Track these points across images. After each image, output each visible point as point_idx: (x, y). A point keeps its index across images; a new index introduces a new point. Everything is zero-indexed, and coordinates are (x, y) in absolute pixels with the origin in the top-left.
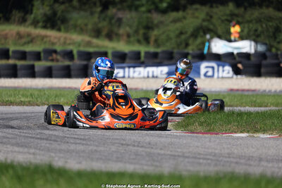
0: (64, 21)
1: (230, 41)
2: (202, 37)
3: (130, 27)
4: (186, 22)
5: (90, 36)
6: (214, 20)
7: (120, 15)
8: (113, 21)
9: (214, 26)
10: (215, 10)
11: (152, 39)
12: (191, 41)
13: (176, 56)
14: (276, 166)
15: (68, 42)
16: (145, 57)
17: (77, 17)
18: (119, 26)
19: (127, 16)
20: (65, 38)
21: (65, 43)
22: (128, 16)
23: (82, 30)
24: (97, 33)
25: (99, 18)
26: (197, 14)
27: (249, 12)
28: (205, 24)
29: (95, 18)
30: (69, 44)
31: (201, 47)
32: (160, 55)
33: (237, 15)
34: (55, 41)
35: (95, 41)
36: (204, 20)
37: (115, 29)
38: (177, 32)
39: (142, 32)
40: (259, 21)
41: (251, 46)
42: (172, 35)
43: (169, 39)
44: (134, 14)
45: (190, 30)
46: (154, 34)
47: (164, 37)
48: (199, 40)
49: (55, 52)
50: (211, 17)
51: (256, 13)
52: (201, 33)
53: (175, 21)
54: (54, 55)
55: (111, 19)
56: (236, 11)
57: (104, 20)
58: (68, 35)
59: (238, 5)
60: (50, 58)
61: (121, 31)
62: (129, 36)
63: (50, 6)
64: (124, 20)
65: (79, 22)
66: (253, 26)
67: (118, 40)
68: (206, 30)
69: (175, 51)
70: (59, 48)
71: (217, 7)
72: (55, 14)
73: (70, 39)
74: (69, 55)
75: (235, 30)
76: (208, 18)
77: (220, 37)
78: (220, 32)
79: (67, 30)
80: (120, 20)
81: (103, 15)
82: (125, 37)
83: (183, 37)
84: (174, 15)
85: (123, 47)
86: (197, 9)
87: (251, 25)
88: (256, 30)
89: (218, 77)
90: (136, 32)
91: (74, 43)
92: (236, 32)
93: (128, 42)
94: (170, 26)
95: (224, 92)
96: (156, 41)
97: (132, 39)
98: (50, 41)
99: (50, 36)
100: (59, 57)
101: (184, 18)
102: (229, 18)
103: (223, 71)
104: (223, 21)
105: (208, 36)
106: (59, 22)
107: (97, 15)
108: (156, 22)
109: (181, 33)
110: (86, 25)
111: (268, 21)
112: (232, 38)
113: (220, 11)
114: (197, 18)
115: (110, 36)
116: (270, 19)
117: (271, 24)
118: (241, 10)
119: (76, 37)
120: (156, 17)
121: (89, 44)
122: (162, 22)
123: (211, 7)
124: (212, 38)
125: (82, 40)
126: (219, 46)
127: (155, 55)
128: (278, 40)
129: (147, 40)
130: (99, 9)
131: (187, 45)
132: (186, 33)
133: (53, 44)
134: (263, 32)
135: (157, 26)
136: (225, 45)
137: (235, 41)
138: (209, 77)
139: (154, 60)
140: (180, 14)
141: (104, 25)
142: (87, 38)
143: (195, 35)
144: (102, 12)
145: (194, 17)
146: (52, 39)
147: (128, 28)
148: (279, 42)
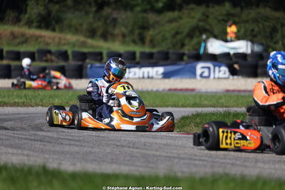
0: (59, 21)
1: (226, 41)
2: (198, 37)
3: (126, 27)
4: (182, 22)
5: (85, 36)
6: (210, 20)
7: (115, 15)
8: (108, 21)
9: (211, 25)
10: (211, 10)
11: (148, 39)
12: (186, 41)
13: (172, 56)
14: (273, 167)
15: (63, 42)
16: (141, 57)
17: (72, 17)
18: (114, 26)
20: (60, 39)
21: (59, 43)
22: (124, 16)
23: (76, 30)
24: (92, 33)
25: (94, 18)
26: (193, 14)
27: (246, 12)
28: (201, 24)
29: (90, 18)
30: (64, 45)
31: (197, 47)
32: (155, 56)
33: (233, 15)
34: (50, 41)
35: (90, 41)
36: (200, 20)
37: (110, 29)
38: (173, 32)
39: (137, 32)
40: (256, 21)
41: (247, 46)
42: (168, 35)
43: (164, 39)
44: (129, 14)
45: (186, 30)
46: (150, 33)
47: (159, 37)
48: (195, 41)
49: (50, 52)
50: (207, 17)
51: (252, 13)
52: (197, 33)
53: (171, 21)
54: (49, 56)
55: (106, 19)
56: (233, 11)
57: (99, 20)
58: (62, 35)
59: (235, 5)
61: (117, 31)
62: (124, 36)
63: (45, 6)
64: (120, 20)
65: (74, 22)
66: (250, 26)
67: (114, 41)
68: (203, 30)
69: (171, 51)
70: (53, 48)
71: (213, 7)
72: (49, 13)
73: (65, 39)
74: (64, 55)
75: (232, 29)
76: (204, 18)
77: (216, 37)
78: (216, 32)
79: (62, 31)
80: (115, 20)
82: (120, 38)
83: (179, 37)
84: (170, 15)
85: (118, 47)
86: (192, 9)
87: (247, 25)
88: (253, 30)
89: (214, 78)
90: (132, 32)
91: (68, 44)
92: (233, 32)
93: (124, 43)
94: (166, 26)
95: (220, 93)
96: (152, 41)
97: (127, 39)
98: (44, 41)
99: (44, 37)
100: (53, 58)
101: (180, 18)
102: (226, 18)
103: (220, 71)
104: (219, 21)
105: (204, 37)
106: (53, 22)
108: (151, 22)
109: (177, 33)
110: (81, 25)
111: (265, 21)
112: (229, 38)
113: (217, 11)
114: (193, 18)
115: (105, 37)
116: (267, 19)
117: (267, 24)
118: (238, 10)
119: (71, 37)
120: (152, 17)
121: (84, 44)
122: (157, 22)
123: (208, 6)
124: (208, 38)
125: (77, 40)
126: (215, 47)
127: (151, 56)
128: (274, 40)
129: (142, 40)
130: (94, 9)
131: (183, 45)
132: (182, 33)
133: (48, 44)
134: (259, 32)
135: (153, 26)
136: (221, 46)
137: (231, 41)
138: (205, 77)
139: (150, 60)
140: (176, 14)
141: (98, 24)
142: (82, 38)
143: (190, 35)
144: (97, 11)
145: (191, 17)
146: (46, 39)
147: (123, 29)
148: (276, 43)
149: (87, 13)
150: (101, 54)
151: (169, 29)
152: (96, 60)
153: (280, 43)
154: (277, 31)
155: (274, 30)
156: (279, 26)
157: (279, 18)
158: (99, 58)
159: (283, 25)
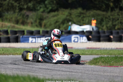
3: (33, 19)
4: (59, 17)
5: (14, 23)
6: (73, 16)
7: (28, 13)
8: (24, 16)
9: (72, 18)
11: (43, 25)
12: (61, 26)
15: (4, 26)
17: (8, 15)
18: (27, 19)
19: (31, 14)
20: (2, 25)
21: (2, 27)
23: (10, 21)
24: (17, 22)
25: (18, 15)
26: (64, 13)
27: (88, 12)
28: (68, 17)
30: (4, 27)
33: (83, 13)
35: (16, 26)
36: (67, 16)
37: (25, 20)
38: (55, 21)
39: (38, 21)
42: (52, 23)
43: (51, 25)
44: (34, 13)
45: (61, 21)
46: (44, 22)
47: (48, 24)
48: (65, 25)
50: (71, 14)
52: (66, 22)
53: (54, 16)
56: (82, 11)
58: (4, 23)
59: (83, 9)
61: (29, 21)
62: (32, 23)
64: (30, 16)
65: (8, 17)
67: (27, 25)
68: (69, 21)
70: (1, 29)
71: (73, 10)
73: (5, 25)
76: (69, 15)
77: (75, 23)
78: (75, 21)
79: (3, 21)
80: (28, 16)
81: (20, 14)
82: (30, 24)
83: (58, 24)
84: (53, 14)
86: (64, 11)
87: (89, 18)
90: (36, 21)
91: (6, 27)
94: (52, 18)
96: (45, 25)
97: (33, 25)
100: (1, 33)
101: (58, 15)
102: (79, 15)
103: (83, 39)
104: (76, 16)
105: (70, 23)
107: (17, 14)
108: (44, 17)
109: (57, 22)
110: (12, 18)
114: (64, 14)
115: (23, 23)
116: (98, 15)
117: (99, 17)
118: (85, 11)
120: (45, 15)
121: (13, 27)
122: (47, 17)
123: (71, 10)
124: (72, 24)
126: (75, 28)
129: (40, 25)
130: (17, 11)
132: (59, 22)
135: (45, 18)
136: (78, 28)
139: (47, 34)
140: (56, 13)
141: (19, 18)
142: (12, 24)
143: (63, 23)
144: (19, 12)
147: (31, 20)
148: (103, 26)
149: (14, 12)
150: (23, 31)
151: (53, 20)
152: (21, 34)
153: (105, 27)
154: (103, 21)
155: (102, 20)
156: (104, 18)
157: (104, 15)
158: (23, 33)
159: (106, 18)
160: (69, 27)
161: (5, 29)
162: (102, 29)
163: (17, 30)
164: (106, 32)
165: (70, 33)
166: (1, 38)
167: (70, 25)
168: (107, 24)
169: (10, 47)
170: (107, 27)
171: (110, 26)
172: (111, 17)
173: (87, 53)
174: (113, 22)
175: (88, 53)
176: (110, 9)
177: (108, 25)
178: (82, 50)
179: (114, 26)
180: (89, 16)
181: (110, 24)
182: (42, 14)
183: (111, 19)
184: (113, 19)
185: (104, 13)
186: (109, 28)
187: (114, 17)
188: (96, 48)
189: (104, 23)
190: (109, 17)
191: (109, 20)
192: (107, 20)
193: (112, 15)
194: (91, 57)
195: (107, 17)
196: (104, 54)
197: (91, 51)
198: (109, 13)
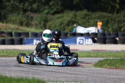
0: (5, 18)
1: (86, 27)
3: (37, 20)
4: (64, 18)
5: (18, 25)
6: (78, 18)
7: (32, 15)
8: (29, 18)
9: (78, 20)
11: (48, 26)
12: (66, 27)
15: (8, 28)
17: (12, 17)
18: (32, 21)
19: (35, 16)
20: (6, 26)
21: (6, 28)
23: (14, 22)
24: (21, 24)
25: (22, 16)
26: (69, 15)
28: (73, 19)
30: (8, 29)
31: (71, 30)
33: (88, 15)
34: (2, 27)
35: (20, 27)
36: (72, 18)
37: (30, 22)
38: (60, 23)
39: (42, 23)
40: (99, 18)
41: (96, 30)
42: (57, 25)
43: (55, 26)
44: (39, 15)
45: (66, 22)
46: (49, 24)
47: (53, 26)
48: (70, 27)
49: (4, 32)
50: (76, 16)
52: (71, 24)
53: (58, 18)
54: (3, 34)
56: (88, 13)
58: (8, 25)
60: (1, 35)
61: (33, 23)
62: (36, 25)
64: (34, 18)
65: (12, 19)
67: (32, 27)
68: (74, 23)
73: (9, 27)
76: (74, 16)
77: (80, 25)
78: (80, 23)
79: (7, 23)
80: (32, 18)
81: (24, 15)
82: (35, 26)
83: (62, 26)
84: (57, 15)
86: (69, 13)
87: (95, 20)
90: (40, 23)
91: (10, 29)
93: (36, 28)
94: (56, 20)
96: (50, 27)
97: (38, 26)
100: (5, 35)
101: (63, 17)
102: (84, 16)
103: (88, 41)
104: (82, 18)
105: (75, 25)
106: (3, 19)
107: (21, 15)
108: (49, 18)
109: (62, 24)
110: (16, 20)
114: (69, 16)
115: (28, 25)
116: (104, 17)
117: (104, 19)
118: (90, 12)
120: (50, 17)
121: (18, 29)
122: (52, 19)
123: (76, 11)
124: (77, 26)
125: (15, 27)
126: (80, 30)
128: (108, 27)
129: (45, 27)
130: (21, 12)
131: (64, 29)
132: (64, 23)
133: (1, 29)
135: (50, 20)
136: (83, 29)
138: (81, 44)
140: (61, 15)
141: (24, 19)
143: (68, 25)
145: (68, 16)
147: (36, 22)
148: (108, 28)
149: (18, 14)
150: (28, 33)
151: (58, 22)
152: (26, 36)
153: (110, 29)
155: (108, 22)
156: (110, 20)
157: (109, 17)
158: (27, 35)
159: (112, 20)
160: (74, 29)
161: (10, 31)
162: (108, 31)
163: (21, 32)
164: (112, 34)
165: (75, 35)
166: (5, 40)
167: (75, 27)
168: (112, 26)
169: (15, 50)
170: (113, 29)
171: (116, 28)
172: (117, 19)
173: (92, 55)
174: (119, 24)
175: (94, 56)
176: (116, 11)
177: (114, 27)
178: (87, 52)
179: (120, 28)
180: (95, 18)
181: (116, 26)
182: (46, 15)
183: (117, 21)
184: (119, 21)
185: (110, 15)
186: (115, 30)
187: (120, 19)
188: (102, 50)
189: (110, 25)
190: (115, 18)
191: (115, 22)
192: (113, 21)
193: (118, 17)
194: (96, 60)
195: (113, 18)
196: (109, 56)
197: (96, 53)
198: (115, 15)
